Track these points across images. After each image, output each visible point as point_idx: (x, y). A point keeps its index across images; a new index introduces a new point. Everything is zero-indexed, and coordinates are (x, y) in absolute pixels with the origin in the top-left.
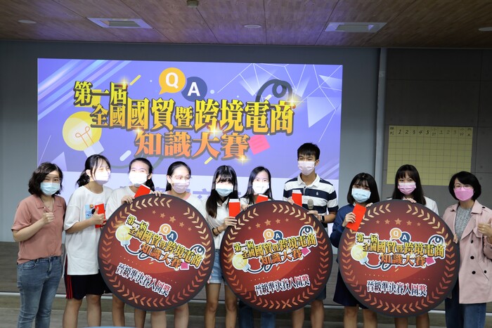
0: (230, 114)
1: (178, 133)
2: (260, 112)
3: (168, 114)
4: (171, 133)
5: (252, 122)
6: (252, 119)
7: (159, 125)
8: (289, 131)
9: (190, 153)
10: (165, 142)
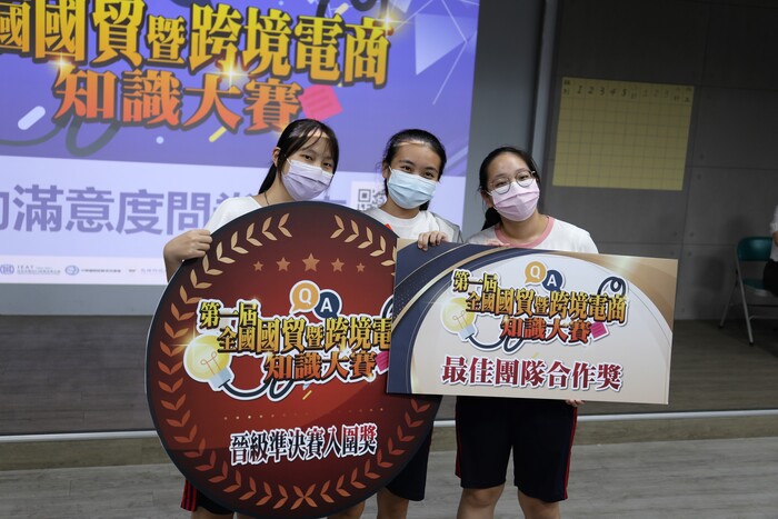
0: (265, 39)
1: (152, 74)
2: (324, 38)
3: (132, 30)
4: (137, 72)
5: (308, 59)
6: (309, 51)
7: (109, 53)
8: (380, 80)
9: (180, 117)
10: (124, 90)
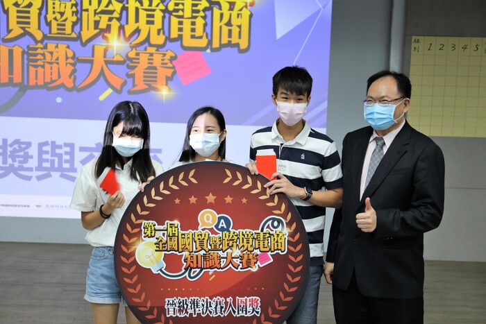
0: (143, 14)
1: (51, 46)
2: (194, 11)
3: (34, 12)
4: (39, 45)
5: (181, 30)
6: (180, 23)
7: (17, 31)
8: (244, 45)
9: (74, 82)
10: (29, 60)
